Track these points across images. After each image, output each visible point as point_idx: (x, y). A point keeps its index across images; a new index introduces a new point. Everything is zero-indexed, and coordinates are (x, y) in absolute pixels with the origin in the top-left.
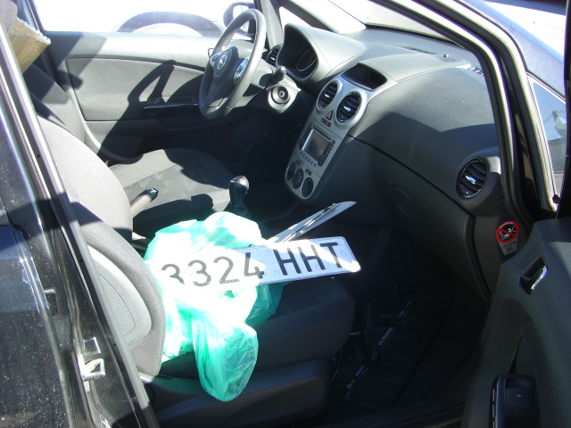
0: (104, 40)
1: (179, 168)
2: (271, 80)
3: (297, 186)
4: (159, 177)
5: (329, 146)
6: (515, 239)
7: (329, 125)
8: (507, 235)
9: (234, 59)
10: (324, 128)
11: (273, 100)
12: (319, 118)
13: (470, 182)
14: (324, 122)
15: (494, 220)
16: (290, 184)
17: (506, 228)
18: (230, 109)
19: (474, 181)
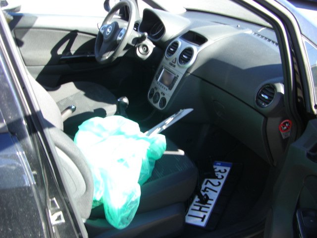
0: (36, 18)
1: (82, 93)
2: (138, 41)
3: (156, 102)
4: (71, 99)
5: (175, 79)
6: (290, 130)
7: (174, 66)
8: (285, 128)
9: (116, 29)
10: (171, 68)
11: (140, 52)
12: (168, 62)
13: (264, 98)
14: (171, 64)
15: (278, 119)
16: (151, 101)
17: (285, 124)
18: (115, 58)
19: (266, 97)
